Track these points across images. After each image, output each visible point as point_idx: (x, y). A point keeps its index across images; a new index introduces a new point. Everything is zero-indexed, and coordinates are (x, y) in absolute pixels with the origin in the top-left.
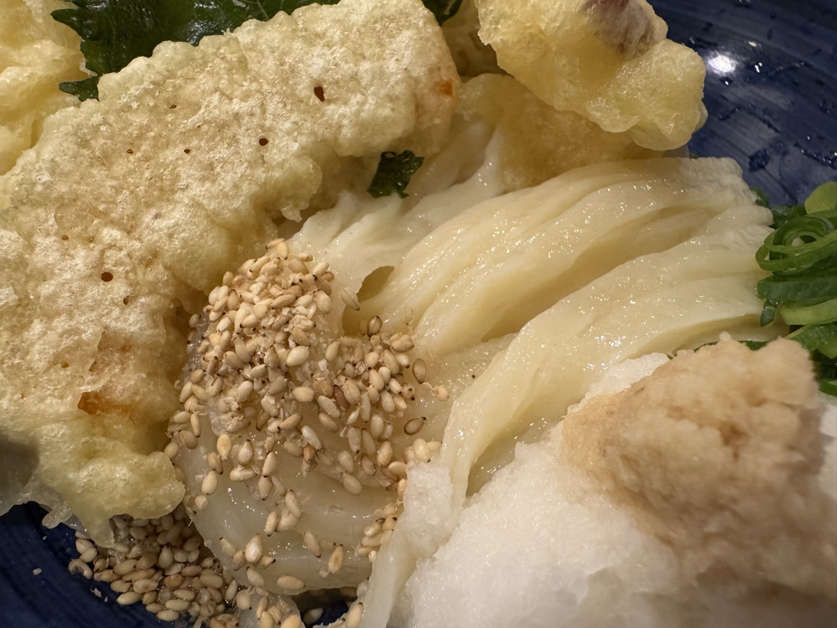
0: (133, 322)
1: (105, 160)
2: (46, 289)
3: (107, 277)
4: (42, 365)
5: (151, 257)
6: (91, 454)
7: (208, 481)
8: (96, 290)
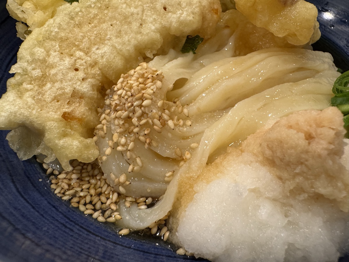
0: (85, 88)
1: (79, 25)
2: (53, 71)
3: (77, 70)
4: (49, 100)
5: (94, 64)
6: (65, 135)
7: (108, 151)
8: (72, 74)
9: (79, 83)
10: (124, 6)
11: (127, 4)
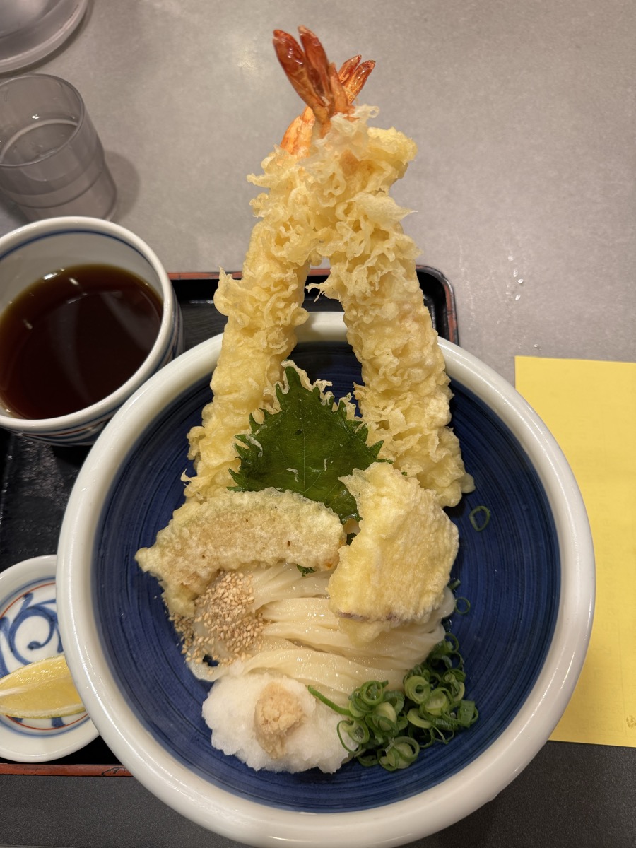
3: (204, 558)
4: (178, 569)
7: (199, 621)
8: (199, 560)
9: (201, 569)
10: (259, 527)
11: (261, 528)
